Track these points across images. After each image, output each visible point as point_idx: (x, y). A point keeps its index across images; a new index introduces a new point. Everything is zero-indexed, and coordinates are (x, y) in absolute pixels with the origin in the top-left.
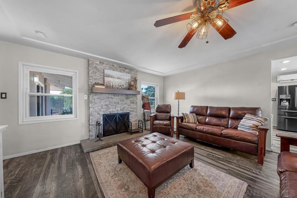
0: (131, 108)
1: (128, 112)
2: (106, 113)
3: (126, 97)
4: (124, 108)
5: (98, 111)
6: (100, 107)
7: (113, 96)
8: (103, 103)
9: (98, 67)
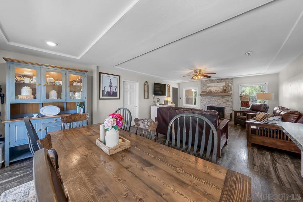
0: (226, 104)
1: (223, 107)
2: (209, 106)
3: (222, 97)
4: (220, 104)
5: (205, 104)
6: (205, 102)
7: (212, 97)
8: (207, 100)
9: (205, 83)
